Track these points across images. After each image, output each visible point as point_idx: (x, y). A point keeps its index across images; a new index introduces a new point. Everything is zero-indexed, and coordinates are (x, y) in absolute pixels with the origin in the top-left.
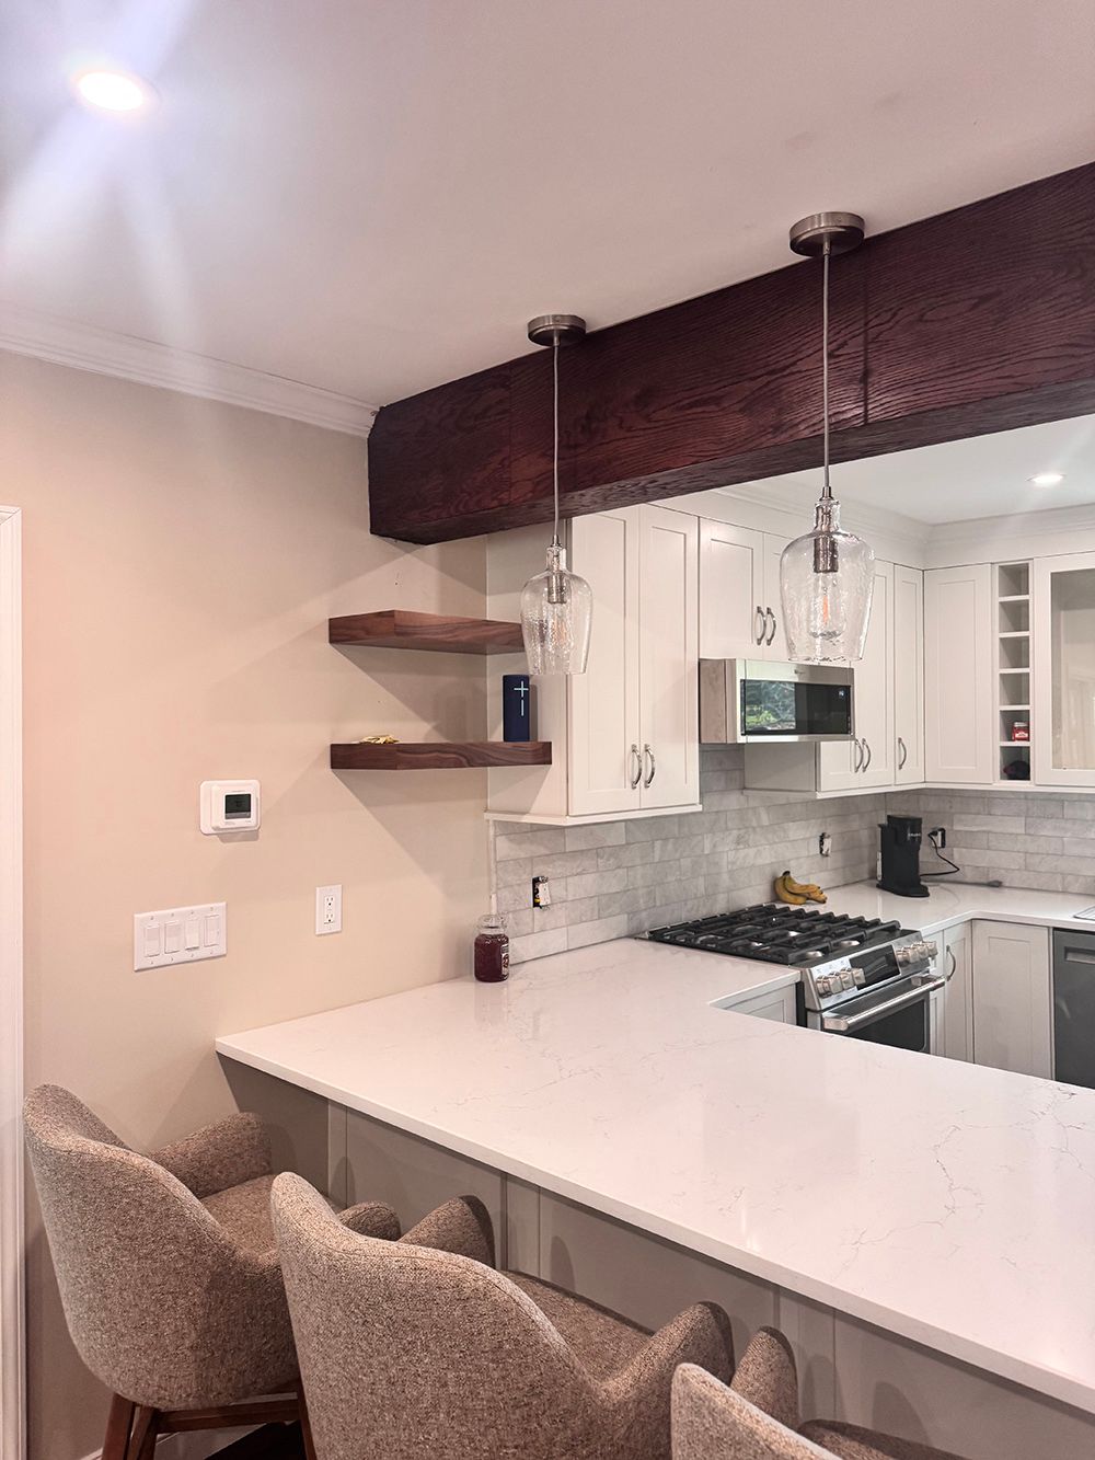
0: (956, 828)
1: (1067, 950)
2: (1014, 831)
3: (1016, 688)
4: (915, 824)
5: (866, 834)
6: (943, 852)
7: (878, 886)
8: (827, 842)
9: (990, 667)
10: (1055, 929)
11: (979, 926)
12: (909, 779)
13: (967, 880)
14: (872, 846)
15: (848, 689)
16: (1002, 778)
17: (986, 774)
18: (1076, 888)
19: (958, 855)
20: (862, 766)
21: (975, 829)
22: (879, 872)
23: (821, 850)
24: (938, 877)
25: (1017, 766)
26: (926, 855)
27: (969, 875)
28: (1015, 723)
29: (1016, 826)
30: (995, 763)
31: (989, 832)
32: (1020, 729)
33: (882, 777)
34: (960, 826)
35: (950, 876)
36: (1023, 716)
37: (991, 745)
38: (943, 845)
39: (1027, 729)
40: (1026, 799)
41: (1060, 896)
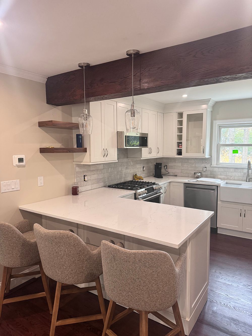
0: (169, 165)
1: (187, 187)
2: (179, 165)
3: (180, 137)
4: (160, 164)
5: (152, 167)
6: (167, 170)
7: (154, 177)
8: (144, 168)
9: (175, 133)
10: (185, 183)
11: (171, 183)
12: (160, 155)
13: (171, 175)
14: (153, 169)
15: (147, 138)
16: (177, 155)
17: (174, 154)
18: (190, 176)
19: (170, 170)
20: (150, 153)
21: (172, 165)
22: (154, 174)
23: (143, 170)
24: (165, 175)
25: (180, 153)
26: (163, 171)
27: (171, 174)
28: (179, 144)
29: (180, 164)
30: (175, 152)
31: (175, 166)
32: (180, 145)
33: (154, 155)
34: (170, 165)
35: (167, 174)
36: (181, 143)
37: (175, 148)
38: (167, 168)
39: (182, 146)
40: (182, 159)
41: (187, 177)
